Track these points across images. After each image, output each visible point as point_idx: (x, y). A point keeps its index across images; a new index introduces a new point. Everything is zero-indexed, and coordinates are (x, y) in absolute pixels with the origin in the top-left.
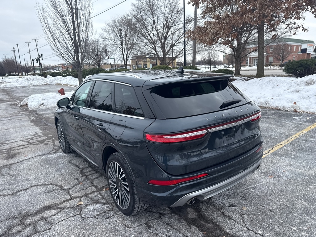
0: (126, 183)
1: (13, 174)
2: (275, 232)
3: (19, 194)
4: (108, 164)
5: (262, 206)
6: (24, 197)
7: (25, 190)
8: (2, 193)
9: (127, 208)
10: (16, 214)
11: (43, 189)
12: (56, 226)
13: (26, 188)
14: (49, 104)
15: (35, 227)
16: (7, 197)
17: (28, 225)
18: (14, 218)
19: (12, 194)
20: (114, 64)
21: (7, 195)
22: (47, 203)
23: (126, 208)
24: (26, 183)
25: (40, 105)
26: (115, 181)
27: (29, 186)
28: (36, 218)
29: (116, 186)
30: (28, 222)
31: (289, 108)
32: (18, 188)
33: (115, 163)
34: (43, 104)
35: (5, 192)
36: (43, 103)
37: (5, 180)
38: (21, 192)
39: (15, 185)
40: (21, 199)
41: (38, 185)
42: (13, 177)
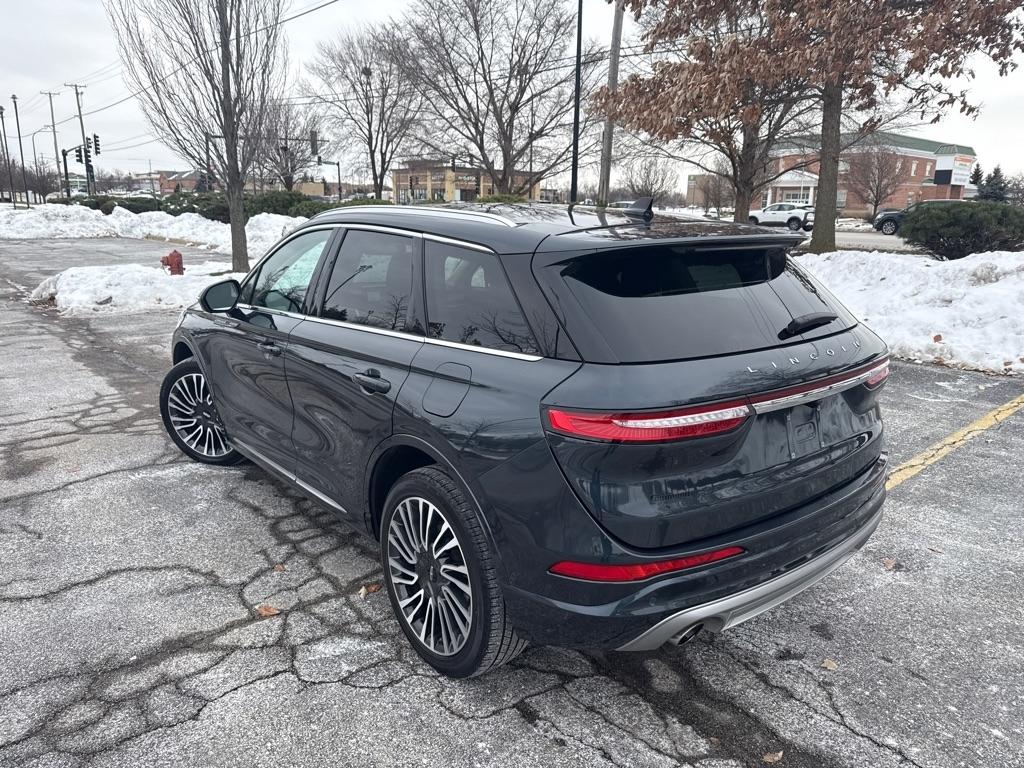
0: (463, 569)
1: (38, 528)
2: (938, 741)
3: (69, 595)
4: (390, 504)
5: (883, 658)
6: (88, 606)
7: (90, 582)
8: (9, 593)
9: (456, 650)
10: (71, 664)
11: (150, 582)
12: (216, 708)
13: (92, 578)
14: (131, 301)
15: (143, 711)
16: (28, 605)
17: (119, 703)
18: (64, 676)
19: (44, 596)
20: (337, 181)
21: (28, 599)
22: (173, 629)
23: (452, 649)
24: (88, 560)
25: (101, 303)
26: (414, 561)
27: (100, 570)
28: (142, 680)
29: (416, 577)
30: (114, 690)
31: (919, 351)
32: (64, 578)
33: (421, 501)
34: (109, 300)
35: (21, 589)
36: (111, 298)
37: (15, 547)
38: (76, 590)
39: (51, 568)
40: (79, 613)
41: (131, 569)
42: (40, 537)
